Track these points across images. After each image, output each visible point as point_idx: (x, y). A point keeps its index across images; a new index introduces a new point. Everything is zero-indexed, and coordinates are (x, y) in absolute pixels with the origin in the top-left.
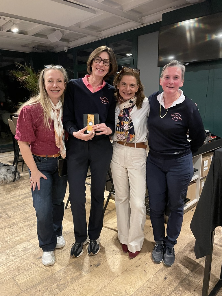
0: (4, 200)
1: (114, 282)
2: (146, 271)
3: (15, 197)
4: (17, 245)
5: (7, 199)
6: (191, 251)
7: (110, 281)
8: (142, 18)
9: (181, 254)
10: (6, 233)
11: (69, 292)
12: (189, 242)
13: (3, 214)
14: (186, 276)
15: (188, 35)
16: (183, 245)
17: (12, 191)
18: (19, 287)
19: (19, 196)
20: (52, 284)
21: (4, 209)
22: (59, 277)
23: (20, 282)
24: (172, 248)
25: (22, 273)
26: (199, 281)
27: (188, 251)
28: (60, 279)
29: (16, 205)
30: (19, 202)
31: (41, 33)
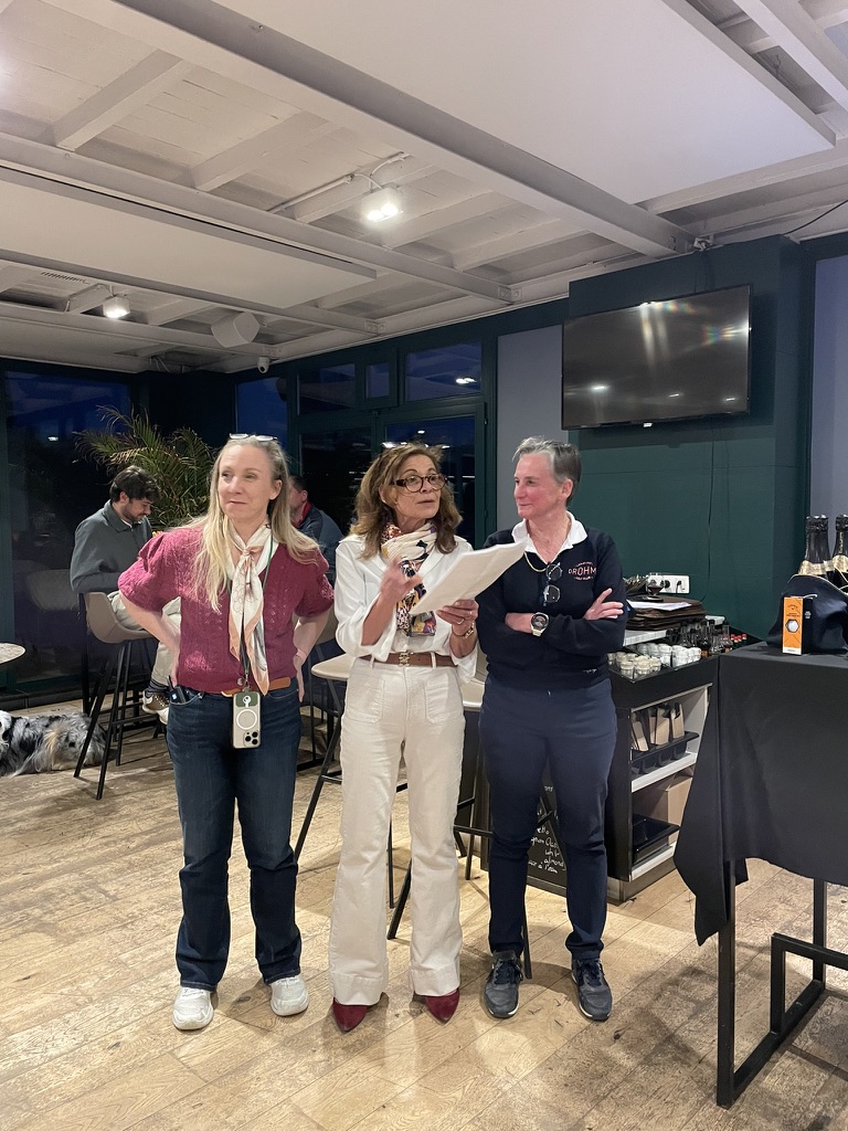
0: (80, 853)
2: (561, 1023)
3: (115, 842)
4: (159, 972)
5: (91, 850)
8: (509, 286)
10: (114, 942)
13: (90, 891)
17: (98, 824)
18: (194, 1074)
19: (127, 839)
20: (291, 1062)
21: (88, 877)
23: (196, 1061)
28: (313, 1049)
29: (126, 865)
30: (134, 857)
31: (191, 319)
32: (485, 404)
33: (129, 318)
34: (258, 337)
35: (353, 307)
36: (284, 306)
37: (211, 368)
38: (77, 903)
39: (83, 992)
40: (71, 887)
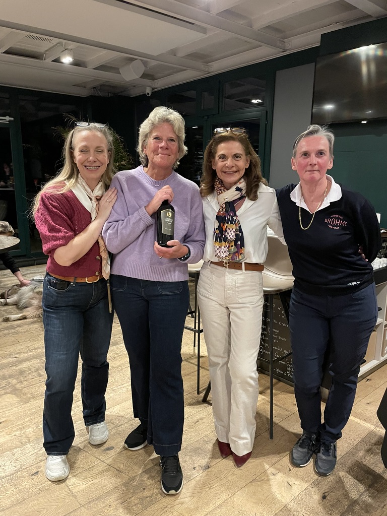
1: (235, 499)
2: (290, 483)
6: (368, 451)
7: (228, 497)
8: (284, 40)
9: (351, 455)
11: (159, 511)
12: (363, 436)
14: (361, 495)
15: (364, 69)
16: (353, 440)
18: (75, 498)
20: (130, 496)
22: (141, 483)
23: (77, 489)
24: (332, 444)
25: (79, 474)
26: (383, 505)
27: (362, 452)
28: (144, 487)
31: (109, 65)
32: (267, 112)
33: (76, 63)
34: (145, 76)
35: (195, 56)
36: (155, 54)
37: (124, 94)
38: (36, 377)
39: (26, 435)
40: (35, 367)
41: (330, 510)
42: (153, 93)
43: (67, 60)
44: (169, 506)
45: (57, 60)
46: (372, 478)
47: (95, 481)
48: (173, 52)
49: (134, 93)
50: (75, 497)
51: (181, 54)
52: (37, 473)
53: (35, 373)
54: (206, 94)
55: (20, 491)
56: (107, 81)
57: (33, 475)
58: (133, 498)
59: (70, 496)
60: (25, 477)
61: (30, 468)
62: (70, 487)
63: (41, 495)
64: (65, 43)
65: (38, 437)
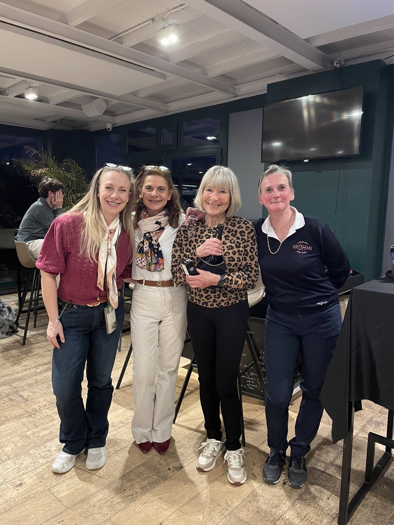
0: (11, 374)
3: (30, 369)
4: (46, 442)
8: (235, 87)
10: (24, 425)
11: (140, 506)
13: (14, 395)
19: (36, 367)
21: (14, 388)
23: (62, 495)
26: (334, 486)
28: (124, 488)
31: (71, 102)
32: (222, 149)
33: (40, 100)
34: (107, 112)
35: (155, 97)
36: (118, 94)
37: (83, 128)
38: (7, 402)
39: (5, 453)
40: (5, 393)
41: (290, 493)
42: (113, 128)
43: (31, 96)
44: (149, 502)
45: (21, 96)
46: (324, 465)
47: (78, 486)
48: (134, 94)
49: (94, 128)
50: (60, 501)
51: (142, 95)
52: (21, 484)
53: (6, 399)
54: (165, 130)
55: (6, 501)
56: (68, 116)
57: (17, 486)
58: (115, 498)
59: (56, 501)
60: (10, 489)
61: (14, 481)
62: (54, 494)
63: (27, 503)
64: (29, 82)
65: (18, 454)
